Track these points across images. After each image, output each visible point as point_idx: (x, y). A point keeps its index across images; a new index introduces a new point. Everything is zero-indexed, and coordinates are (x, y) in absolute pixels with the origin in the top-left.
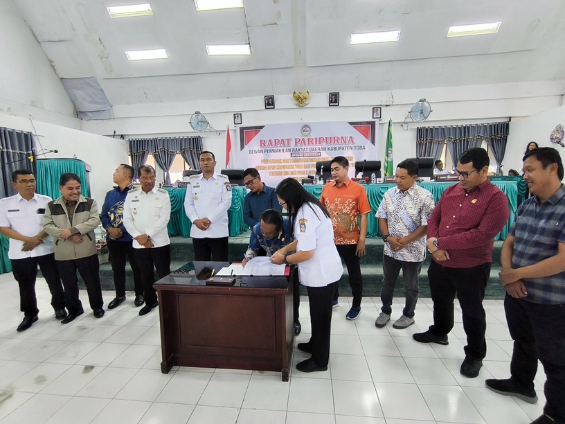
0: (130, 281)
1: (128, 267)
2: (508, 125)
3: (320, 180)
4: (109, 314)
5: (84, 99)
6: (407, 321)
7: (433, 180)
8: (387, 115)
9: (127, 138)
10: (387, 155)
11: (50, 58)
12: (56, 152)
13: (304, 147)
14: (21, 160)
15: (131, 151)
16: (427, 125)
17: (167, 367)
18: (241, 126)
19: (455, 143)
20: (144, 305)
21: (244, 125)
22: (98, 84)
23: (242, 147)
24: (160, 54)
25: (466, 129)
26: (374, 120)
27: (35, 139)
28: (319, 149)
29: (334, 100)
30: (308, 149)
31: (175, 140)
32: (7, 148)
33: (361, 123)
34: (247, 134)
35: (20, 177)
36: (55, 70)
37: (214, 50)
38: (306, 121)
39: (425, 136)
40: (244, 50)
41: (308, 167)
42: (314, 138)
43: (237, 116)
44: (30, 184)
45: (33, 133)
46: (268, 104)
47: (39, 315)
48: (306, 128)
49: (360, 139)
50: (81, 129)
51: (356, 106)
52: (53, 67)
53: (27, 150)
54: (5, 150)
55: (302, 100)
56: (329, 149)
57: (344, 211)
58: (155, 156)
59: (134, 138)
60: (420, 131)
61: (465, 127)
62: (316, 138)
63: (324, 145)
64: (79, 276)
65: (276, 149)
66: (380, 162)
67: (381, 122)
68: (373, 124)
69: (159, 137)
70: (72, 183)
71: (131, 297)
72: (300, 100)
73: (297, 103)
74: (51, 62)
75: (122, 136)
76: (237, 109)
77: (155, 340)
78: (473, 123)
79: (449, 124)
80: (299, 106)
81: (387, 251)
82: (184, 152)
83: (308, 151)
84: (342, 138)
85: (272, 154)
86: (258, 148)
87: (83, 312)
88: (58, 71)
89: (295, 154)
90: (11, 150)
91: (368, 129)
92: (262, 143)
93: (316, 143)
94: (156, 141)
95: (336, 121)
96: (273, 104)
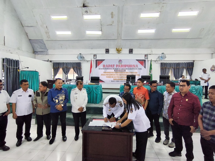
2: (193, 63)
3: (130, 83)
5: (37, 47)
8: (150, 58)
9: (52, 62)
10: (150, 72)
11: (26, 32)
12: (28, 68)
13: (119, 68)
14: (14, 71)
15: (54, 67)
18: (96, 59)
19: (174, 69)
23: (96, 67)
26: (145, 59)
28: (125, 69)
29: (131, 51)
30: (121, 69)
31: (70, 63)
32: (9, 66)
34: (98, 62)
39: (164, 66)
45: (19, 60)
46: (107, 52)
48: (120, 61)
49: (140, 66)
50: (35, 58)
52: (27, 35)
55: (119, 51)
57: (139, 98)
58: (63, 69)
59: (55, 62)
60: (162, 64)
61: (178, 63)
62: (124, 65)
63: (127, 67)
65: (109, 68)
66: (150, 76)
67: (148, 60)
69: (65, 62)
76: (95, 53)
78: (181, 62)
82: (74, 68)
85: (107, 70)
86: (102, 67)
87: (42, 136)
88: (29, 37)
89: (116, 70)
95: (131, 59)
96: (108, 52)
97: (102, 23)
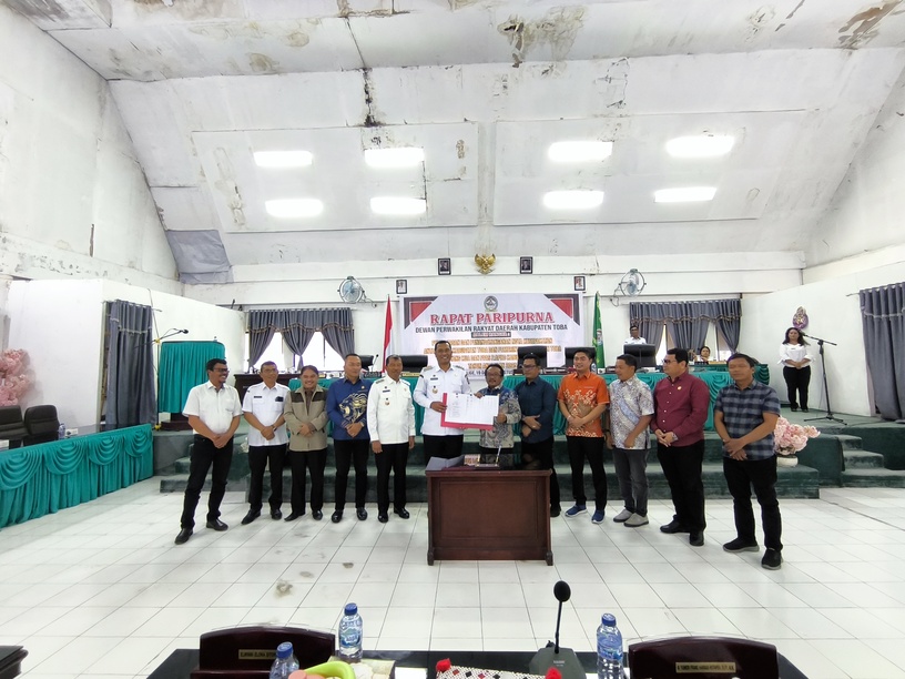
2: (739, 303)
5: (194, 257)
8: (593, 287)
9: (246, 310)
10: (596, 337)
11: (159, 206)
12: (186, 332)
13: (488, 325)
15: (251, 327)
16: (641, 300)
18: (405, 296)
19: (676, 325)
21: (410, 294)
23: (407, 324)
25: (688, 307)
27: (154, 315)
28: (508, 327)
29: (525, 267)
31: (314, 313)
32: (125, 327)
33: (560, 296)
34: (414, 307)
36: (162, 220)
38: (490, 292)
39: (641, 317)
42: (502, 314)
43: (401, 282)
45: (153, 307)
46: (443, 269)
48: (491, 300)
49: (560, 316)
51: (554, 275)
52: (160, 217)
54: (123, 330)
55: (486, 265)
56: (521, 327)
58: (285, 335)
59: (257, 308)
60: (633, 307)
61: (686, 305)
62: (504, 314)
63: (515, 323)
65: (452, 326)
67: (585, 295)
68: (576, 297)
69: (293, 308)
72: (484, 265)
73: (479, 268)
74: (159, 210)
75: (241, 307)
76: (401, 274)
78: (695, 299)
79: (666, 300)
80: (483, 272)
82: (326, 329)
83: (495, 330)
84: (537, 314)
85: (447, 333)
86: (429, 325)
88: (165, 222)
89: (478, 335)
90: (128, 330)
91: (568, 303)
92: (434, 319)
93: (504, 321)
94: (287, 313)
95: (529, 293)
96: (449, 269)
97: (427, 174)
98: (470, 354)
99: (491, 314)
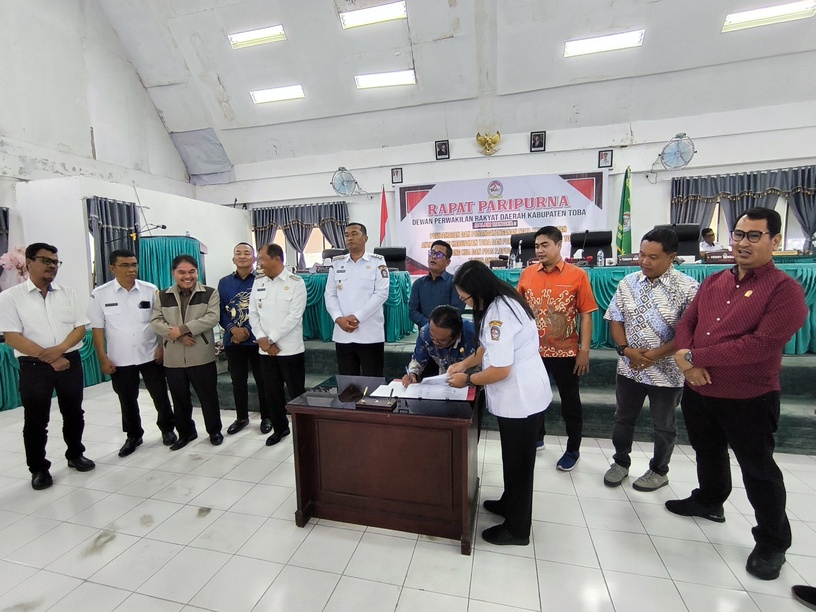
0: (253, 399)
1: (251, 380)
3: (517, 261)
4: (228, 441)
5: (198, 157)
6: (657, 480)
7: (700, 261)
8: (621, 160)
9: (250, 208)
10: (622, 222)
11: (158, 108)
12: (164, 227)
13: (492, 214)
14: (122, 238)
15: (255, 226)
16: (687, 175)
17: (302, 519)
19: (733, 203)
20: (272, 432)
21: (406, 183)
22: (216, 137)
23: (403, 216)
24: (294, 92)
25: (752, 179)
26: (600, 170)
27: (139, 212)
28: (514, 215)
29: (537, 144)
30: (499, 217)
31: (311, 208)
32: (107, 224)
33: (579, 176)
34: (410, 196)
35: (121, 260)
36: (163, 122)
37: (367, 82)
38: (495, 176)
39: (685, 192)
40: (406, 78)
41: (498, 242)
42: (507, 200)
43: (396, 171)
44: (132, 269)
45: (137, 204)
46: (440, 153)
47: (144, 437)
48: (495, 185)
49: (577, 199)
50: (194, 198)
51: (573, 150)
52: (162, 118)
53: (129, 226)
54: (105, 226)
55: (489, 145)
56: (529, 215)
57: (557, 308)
58: (286, 232)
59: (259, 207)
60: (677, 185)
61: (749, 176)
62: (510, 201)
63: (523, 210)
64: (192, 389)
65: (451, 217)
66: (610, 233)
67: (612, 173)
68: (599, 176)
69: (291, 205)
70: (185, 266)
71: (255, 420)
72: (487, 145)
73: (482, 149)
74: (159, 112)
75: (245, 206)
76: (396, 162)
77: (288, 480)
79: (723, 172)
81: (624, 368)
82: (323, 225)
83: (499, 219)
84: (550, 198)
86: (425, 216)
87: (196, 437)
88: (167, 124)
89: (479, 225)
90: (111, 226)
91: (591, 185)
92: (432, 209)
93: (510, 208)
94: (286, 210)
95: (541, 174)
96: (447, 153)
98: (471, 248)
99: (495, 201)
